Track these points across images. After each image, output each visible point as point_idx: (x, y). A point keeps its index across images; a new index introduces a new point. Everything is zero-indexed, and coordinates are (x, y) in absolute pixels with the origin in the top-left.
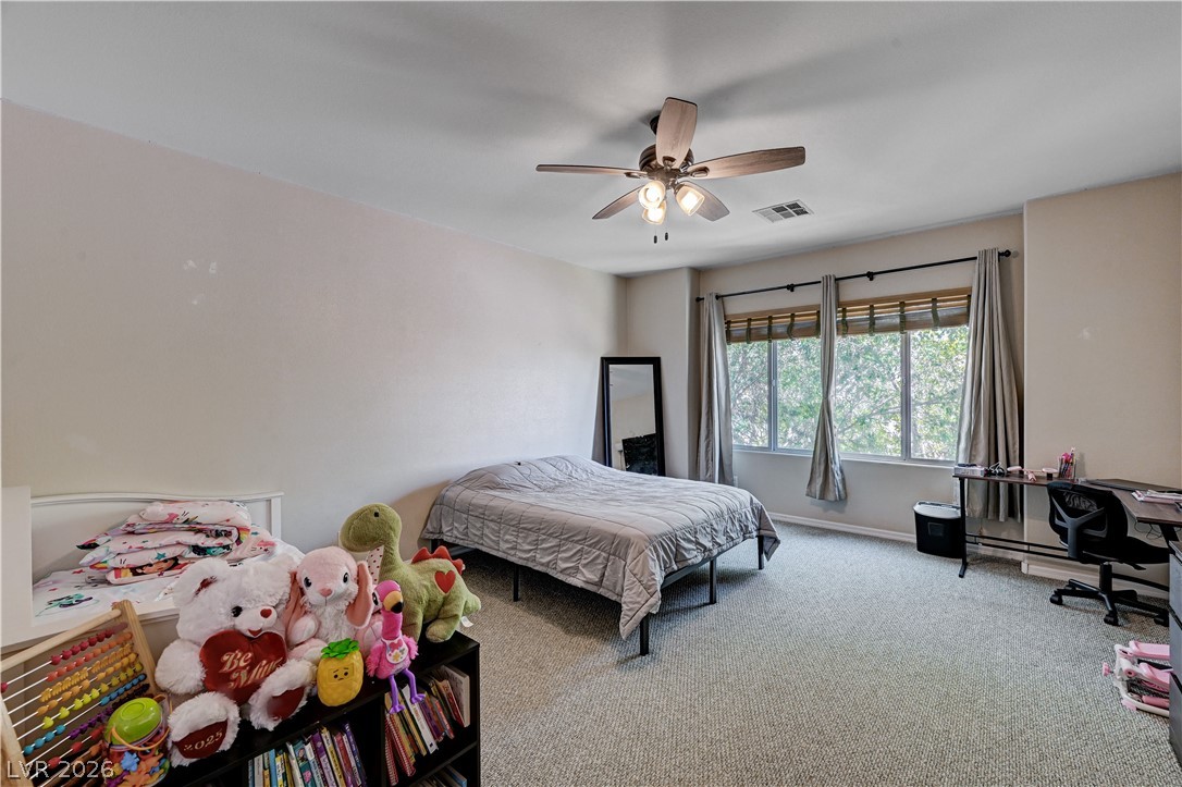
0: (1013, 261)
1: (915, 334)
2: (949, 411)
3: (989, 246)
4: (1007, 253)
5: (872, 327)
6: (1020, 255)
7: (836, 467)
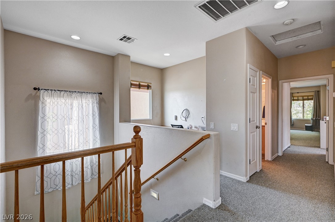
0: (319, 92)
1: (305, 101)
2: (310, 113)
3: (316, 90)
4: (319, 91)
5: (298, 100)
6: (320, 91)
7: (292, 120)
